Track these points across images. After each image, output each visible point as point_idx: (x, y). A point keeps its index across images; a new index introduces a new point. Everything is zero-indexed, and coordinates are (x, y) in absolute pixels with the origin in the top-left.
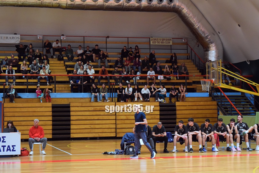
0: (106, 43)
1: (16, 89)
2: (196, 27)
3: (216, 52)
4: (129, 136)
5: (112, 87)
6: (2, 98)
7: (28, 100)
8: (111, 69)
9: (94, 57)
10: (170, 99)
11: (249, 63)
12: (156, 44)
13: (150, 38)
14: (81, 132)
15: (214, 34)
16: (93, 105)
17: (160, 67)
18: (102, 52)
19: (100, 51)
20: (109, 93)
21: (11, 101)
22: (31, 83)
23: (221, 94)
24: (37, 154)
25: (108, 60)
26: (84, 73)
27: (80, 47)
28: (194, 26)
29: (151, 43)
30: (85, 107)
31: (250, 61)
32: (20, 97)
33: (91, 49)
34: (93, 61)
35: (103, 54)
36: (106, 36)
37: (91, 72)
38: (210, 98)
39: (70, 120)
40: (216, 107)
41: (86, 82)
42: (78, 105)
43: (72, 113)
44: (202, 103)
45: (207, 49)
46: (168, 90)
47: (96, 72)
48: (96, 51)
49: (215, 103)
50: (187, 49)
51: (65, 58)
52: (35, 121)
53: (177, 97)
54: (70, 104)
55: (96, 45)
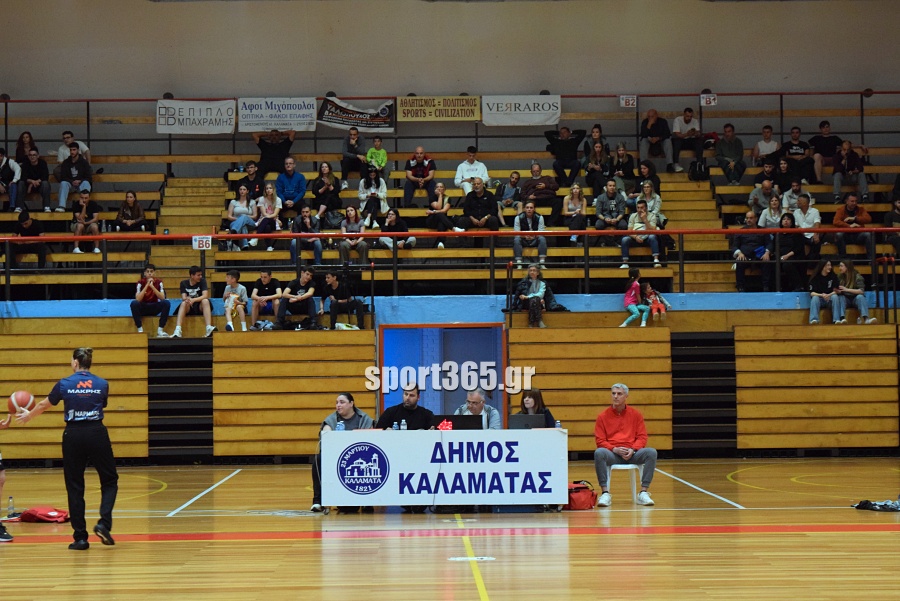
0: (863, 116)
1: (547, 281)
5: (885, 270)
6: (503, 311)
7: (589, 320)
8: (881, 207)
9: (818, 165)
14: (774, 429)
16: (816, 335)
18: (845, 146)
19: (841, 143)
20: (874, 293)
21: (534, 321)
22: (600, 258)
24: (623, 502)
25: (869, 175)
26: (784, 222)
27: (767, 132)
30: (787, 343)
32: (561, 309)
33: (805, 139)
34: (813, 181)
35: (852, 155)
36: (862, 90)
37: (808, 219)
39: (733, 389)
41: (792, 253)
42: (763, 336)
43: (740, 364)
47: (826, 218)
48: (826, 144)
51: (714, 171)
52: (615, 390)
54: (733, 333)
55: (824, 124)
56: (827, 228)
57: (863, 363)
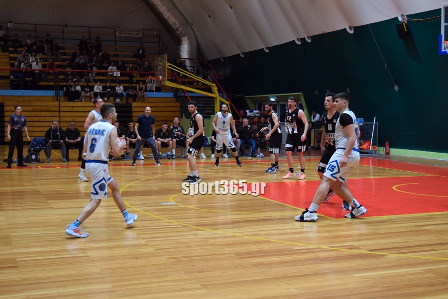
0: (63, 33)
2: (166, 17)
3: (188, 46)
4: (38, 141)
9: (46, 49)
10: (127, 100)
11: (223, 60)
12: (123, 35)
13: (115, 29)
15: (187, 27)
16: (32, 105)
17: (122, 62)
18: (54, 42)
20: (55, 91)
23: (184, 94)
25: (60, 53)
27: (29, 36)
28: (163, 15)
29: (117, 35)
31: (224, 58)
34: (44, 54)
35: (56, 45)
36: (63, 25)
38: (174, 99)
39: (3, 122)
40: (179, 109)
43: (6, 114)
44: (163, 104)
45: (179, 43)
46: (125, 89)
47: (44, 66)
48: (50, 42)
49: (178, 104)
50: (159, 43)
51: (10, 49)
53: (135, 97)
54: (3, 103)
55: (48, 35)
56: (44, 69)
57: (48, 114)
